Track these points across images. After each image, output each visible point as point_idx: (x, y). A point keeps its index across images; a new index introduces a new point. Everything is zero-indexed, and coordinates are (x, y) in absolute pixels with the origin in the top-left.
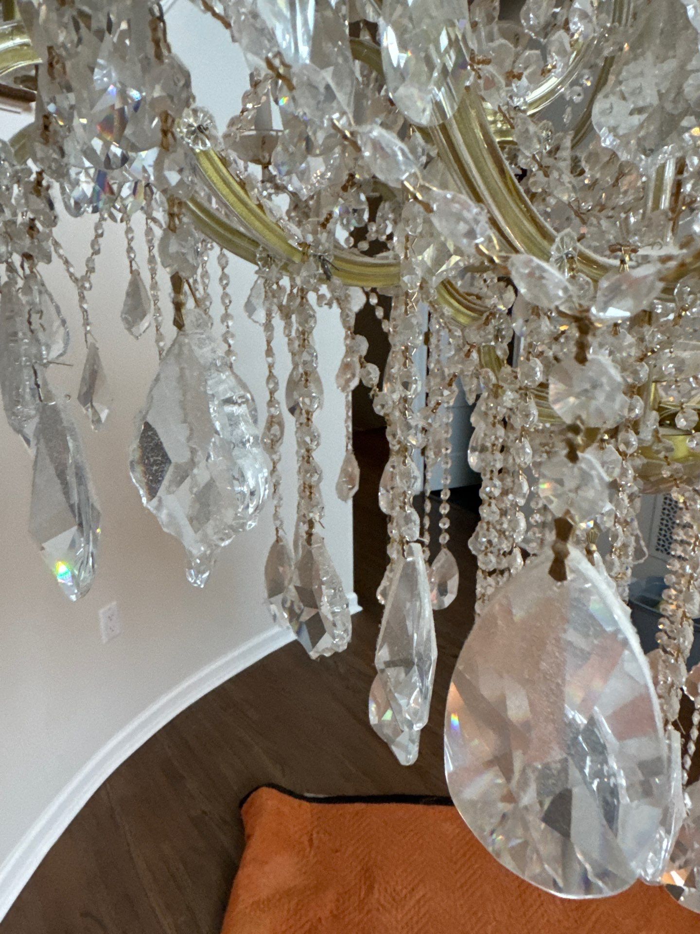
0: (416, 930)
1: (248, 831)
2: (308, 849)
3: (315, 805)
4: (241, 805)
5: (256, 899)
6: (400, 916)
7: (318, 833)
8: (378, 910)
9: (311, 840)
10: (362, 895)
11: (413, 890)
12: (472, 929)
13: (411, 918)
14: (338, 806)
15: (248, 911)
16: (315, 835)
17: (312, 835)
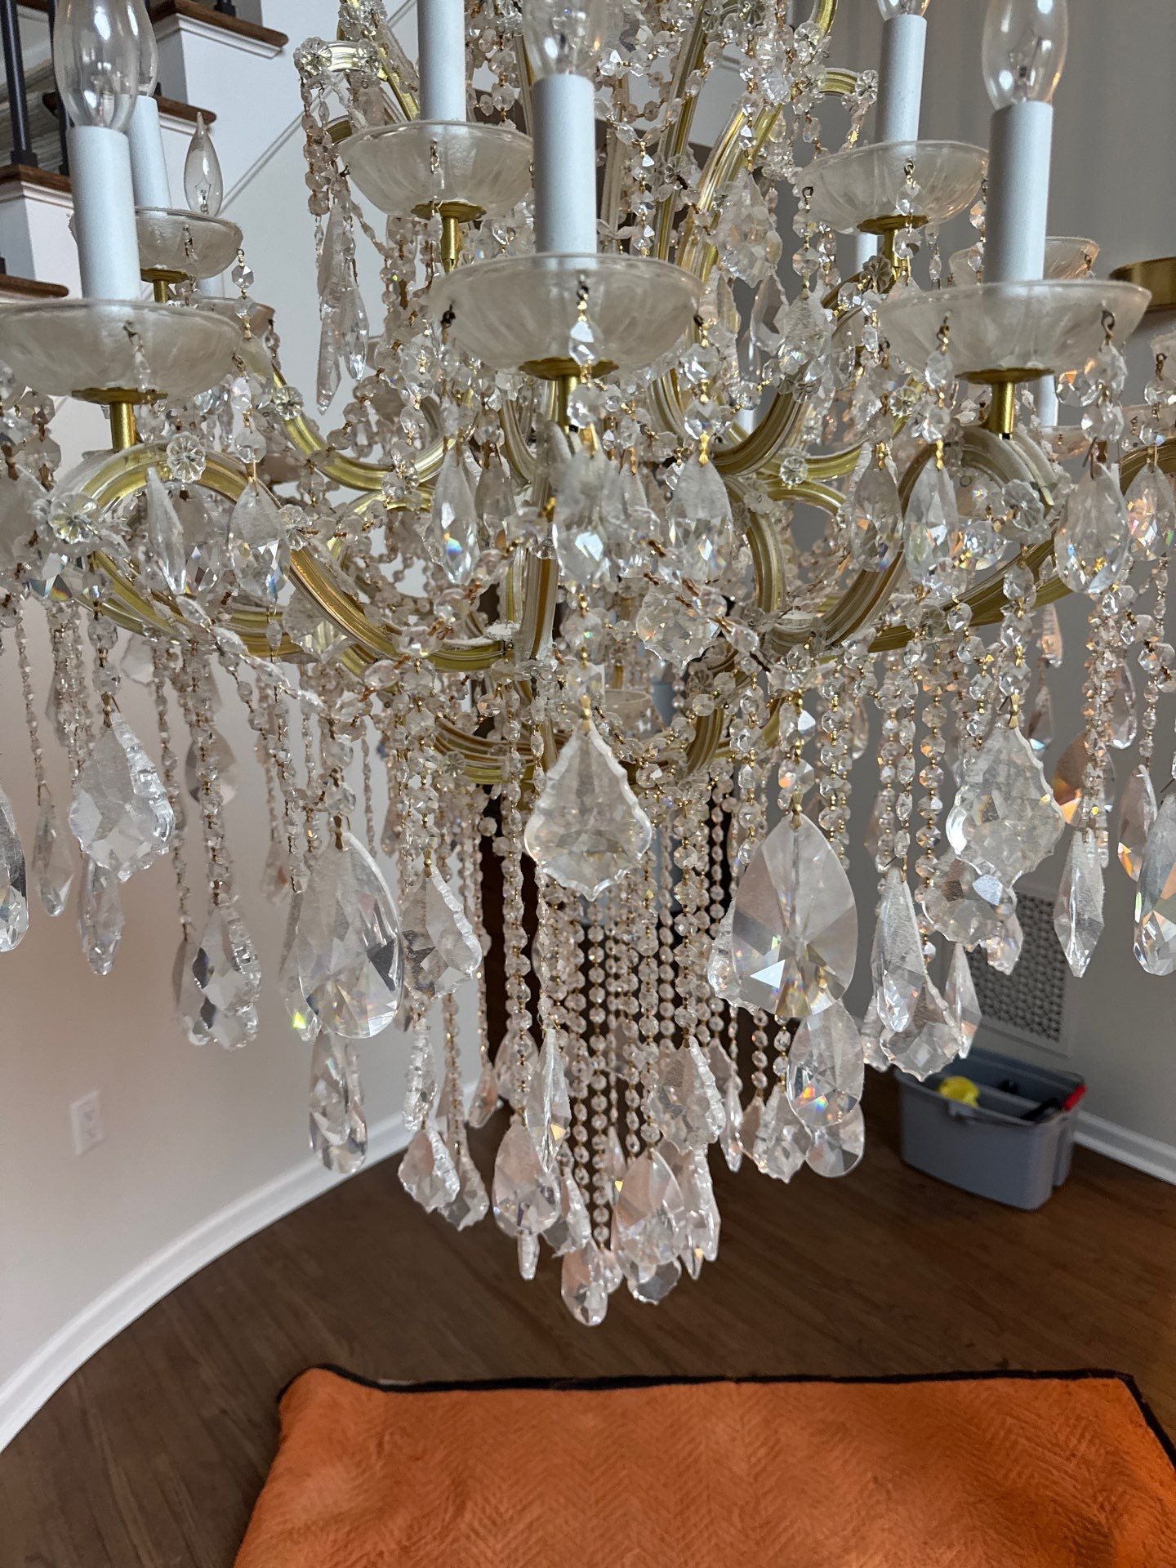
0: (520, 1564)
1: (284, 1431)
2: (374, 1457)
3: (392, 1395)
4: (279, 1399)
5: (289, 1526)
6: (499, 1547)
7: (392, 1434)
8: (468, 1538)
9: (380, 1445)
10: (448, 1518)
11: (524, 1508)
12: (604, 1560)
13: (516, 1549)
14: (427, 1395)
15: (274, 1541)
16: (387, 1438)
17: (382, 1436)
